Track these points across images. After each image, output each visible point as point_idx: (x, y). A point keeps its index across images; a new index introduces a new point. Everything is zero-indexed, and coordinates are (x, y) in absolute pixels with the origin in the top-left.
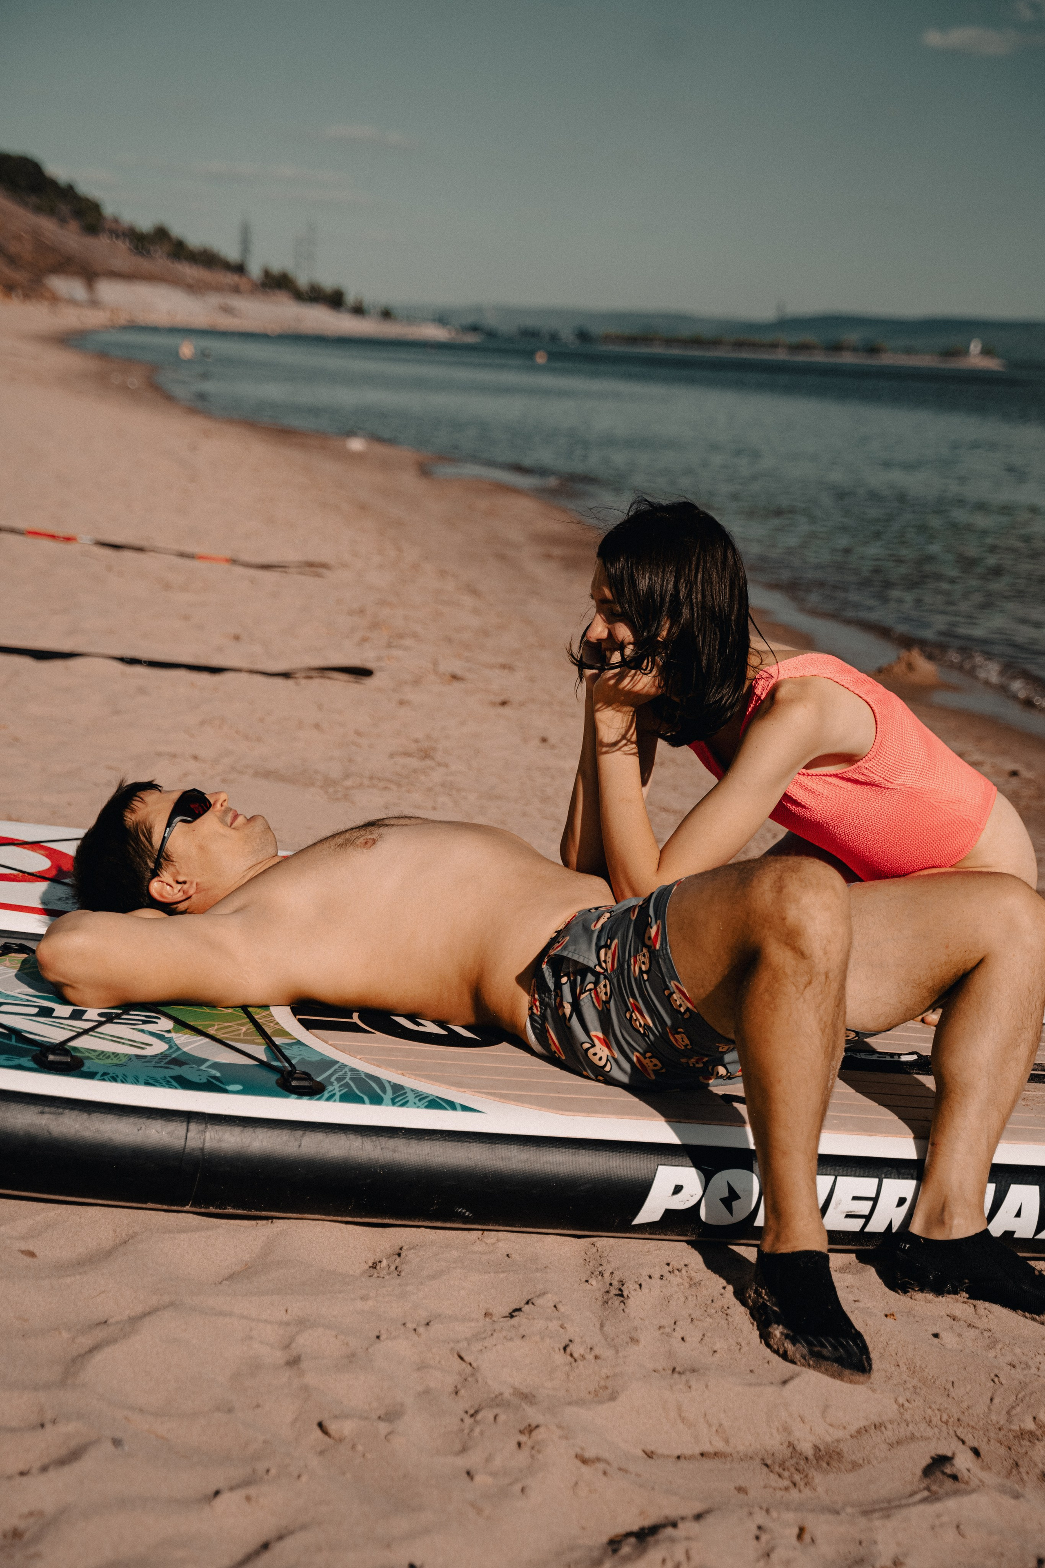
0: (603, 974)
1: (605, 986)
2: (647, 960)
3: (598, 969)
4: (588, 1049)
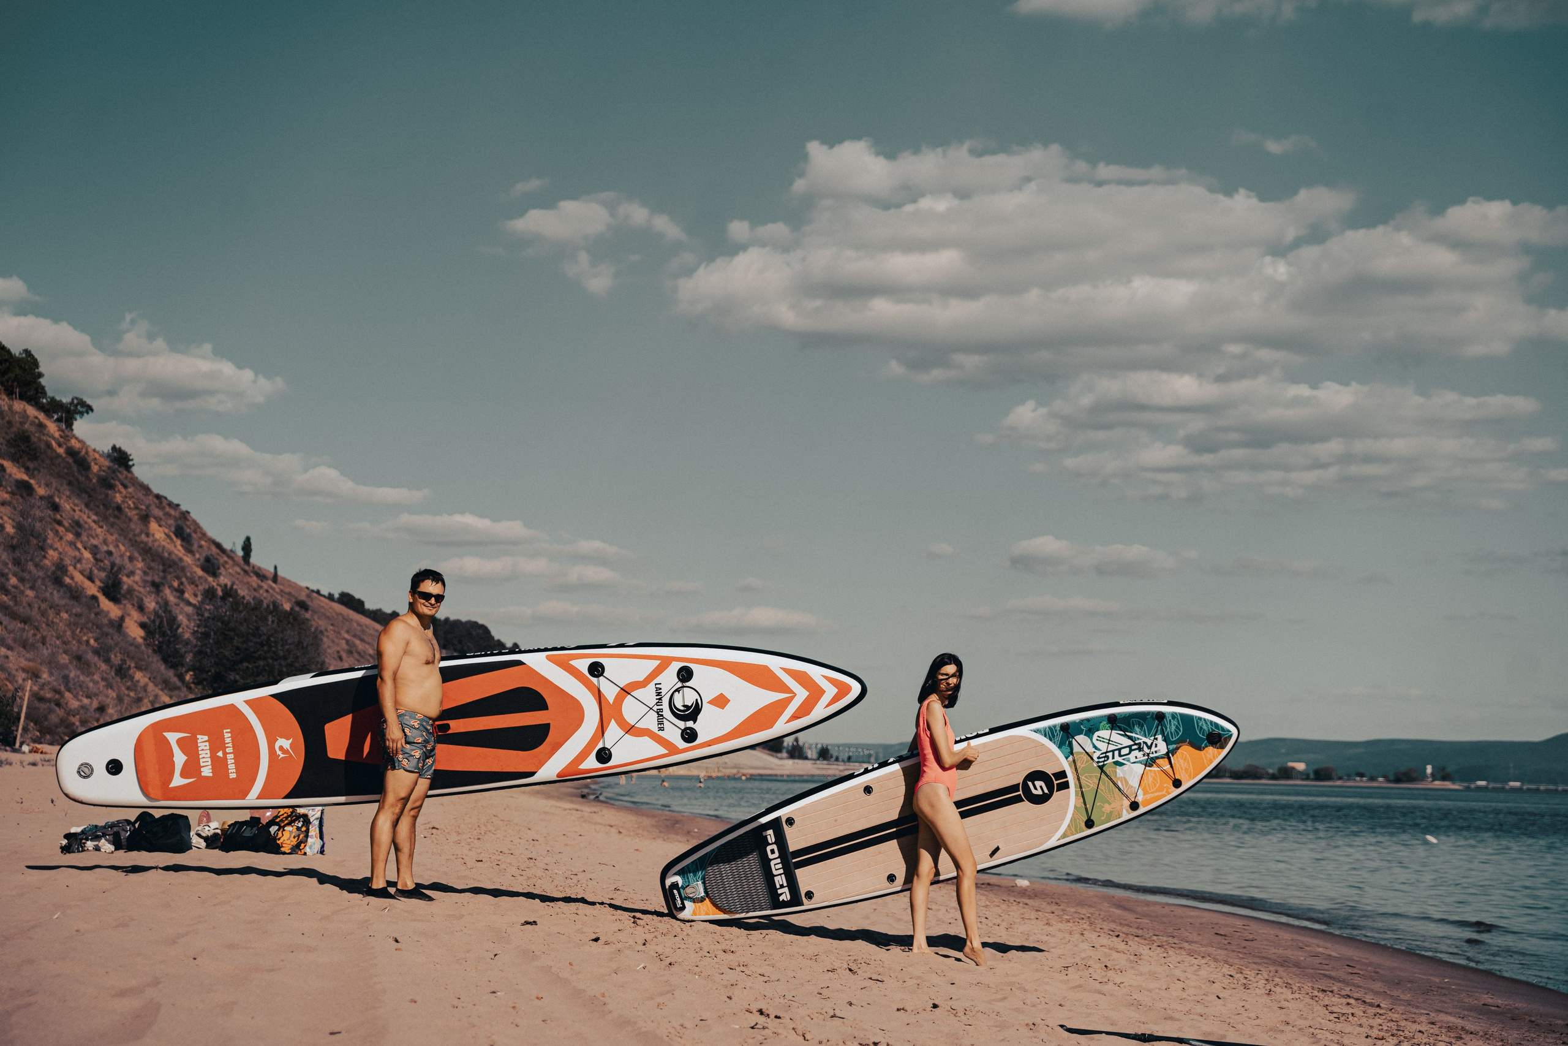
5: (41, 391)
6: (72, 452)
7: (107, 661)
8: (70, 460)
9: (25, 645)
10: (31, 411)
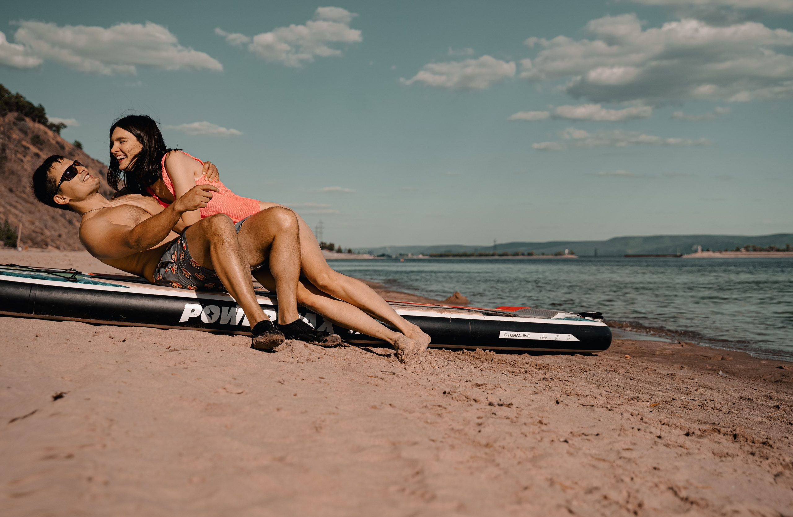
0: (174, 262)
1: (175, 266)
2: (183, 254)
3: (172, 261)
4: (171, 284)
5: (46, 120)
6: (58, 143)
7: (65, 218)
8: (57, 146)
9: (30, 212)
10: (42, 127)
